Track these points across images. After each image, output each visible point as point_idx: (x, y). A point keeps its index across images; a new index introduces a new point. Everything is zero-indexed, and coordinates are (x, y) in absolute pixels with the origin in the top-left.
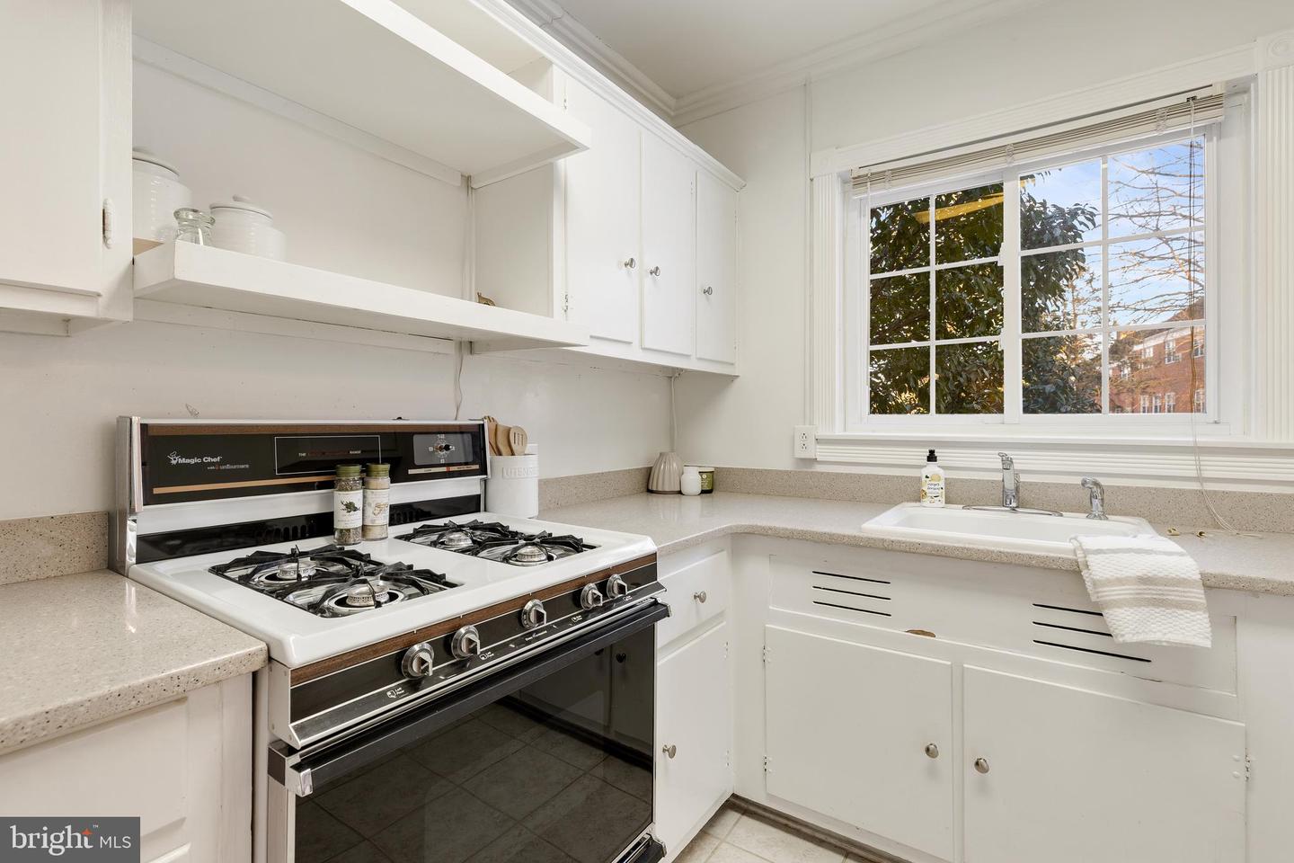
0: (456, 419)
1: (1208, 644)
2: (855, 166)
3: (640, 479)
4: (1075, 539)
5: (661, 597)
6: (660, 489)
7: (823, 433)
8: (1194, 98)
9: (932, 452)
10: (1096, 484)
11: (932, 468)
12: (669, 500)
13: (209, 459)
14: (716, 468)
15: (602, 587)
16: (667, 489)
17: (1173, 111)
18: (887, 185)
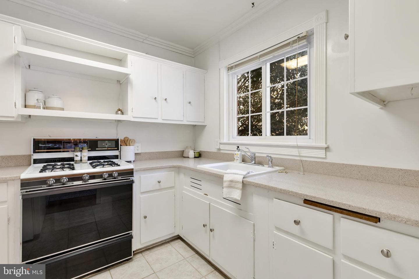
3: (180, 153)
7: (222, 141)
8: (299, 37)
9: (238, 147)
10: (270, 157)
12: (186, 159)
13: (47, 145)
14: (200, 151)
17: (294, 42)
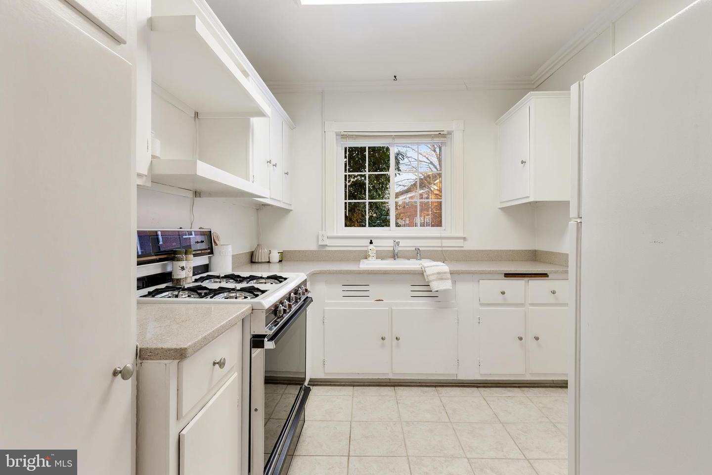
0: (191, 228)
1: (451, 288)
2: (342, 131)
3: (248, 257)
4: (421, 264)
5: (309, 295)
6: (260, 261)
7: (330, 234)
8: (440, 134)
9: (371, 241)
10: (419, 249)
11: (371, 246)
14: (285, 250)
15: (296, 293)
16: (263, 261)
17: (435, 136)
18: (354, 141)
